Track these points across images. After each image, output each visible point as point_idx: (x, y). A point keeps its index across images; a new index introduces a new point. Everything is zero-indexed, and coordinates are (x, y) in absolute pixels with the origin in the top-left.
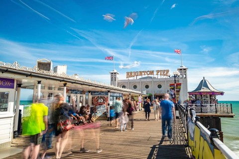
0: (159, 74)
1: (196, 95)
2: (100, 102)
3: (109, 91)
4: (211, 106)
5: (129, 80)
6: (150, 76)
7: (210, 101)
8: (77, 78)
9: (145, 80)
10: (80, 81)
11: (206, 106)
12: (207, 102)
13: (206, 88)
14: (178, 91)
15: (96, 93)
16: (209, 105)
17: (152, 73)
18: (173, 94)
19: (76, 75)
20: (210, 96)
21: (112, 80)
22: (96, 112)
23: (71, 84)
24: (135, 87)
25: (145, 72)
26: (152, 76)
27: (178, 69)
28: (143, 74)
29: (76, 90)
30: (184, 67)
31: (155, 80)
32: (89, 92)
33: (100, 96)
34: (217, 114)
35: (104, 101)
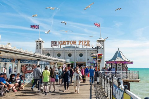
0: (81, 43)
1: (112, 64)
2: (29, 70)
3: (38, 60)
4: (123, 73)
5: (53, 48)
6: (73, 45)
7: (123, 69)
8: (10, 47)
9: (68, 49)
10: (13, 50)
11: (119, 73)
12: (120, 70)
13: (120, 58)
14: (100, 61)
15: (25, 62)
16: (121, 72)
17: (75, 42)
18: (95, 63)
19: (9, 44)
20: (123, 64)
21: (37, 48)
22: (25, 80)
23: (5, 53)
24: (59, 55)
25: (69, 41)
26: (75, 45)
27: (97, 41)
28: (67, 43)
29: (6, 59)
30: (102, 39)
31: (77, 49)
32: (19, 60)
33: (29, 64)
34: (127, 80)
35: (33, 68)
